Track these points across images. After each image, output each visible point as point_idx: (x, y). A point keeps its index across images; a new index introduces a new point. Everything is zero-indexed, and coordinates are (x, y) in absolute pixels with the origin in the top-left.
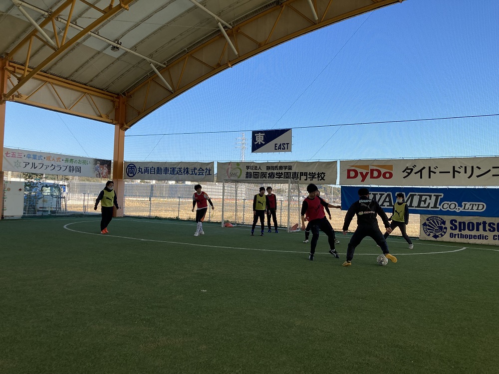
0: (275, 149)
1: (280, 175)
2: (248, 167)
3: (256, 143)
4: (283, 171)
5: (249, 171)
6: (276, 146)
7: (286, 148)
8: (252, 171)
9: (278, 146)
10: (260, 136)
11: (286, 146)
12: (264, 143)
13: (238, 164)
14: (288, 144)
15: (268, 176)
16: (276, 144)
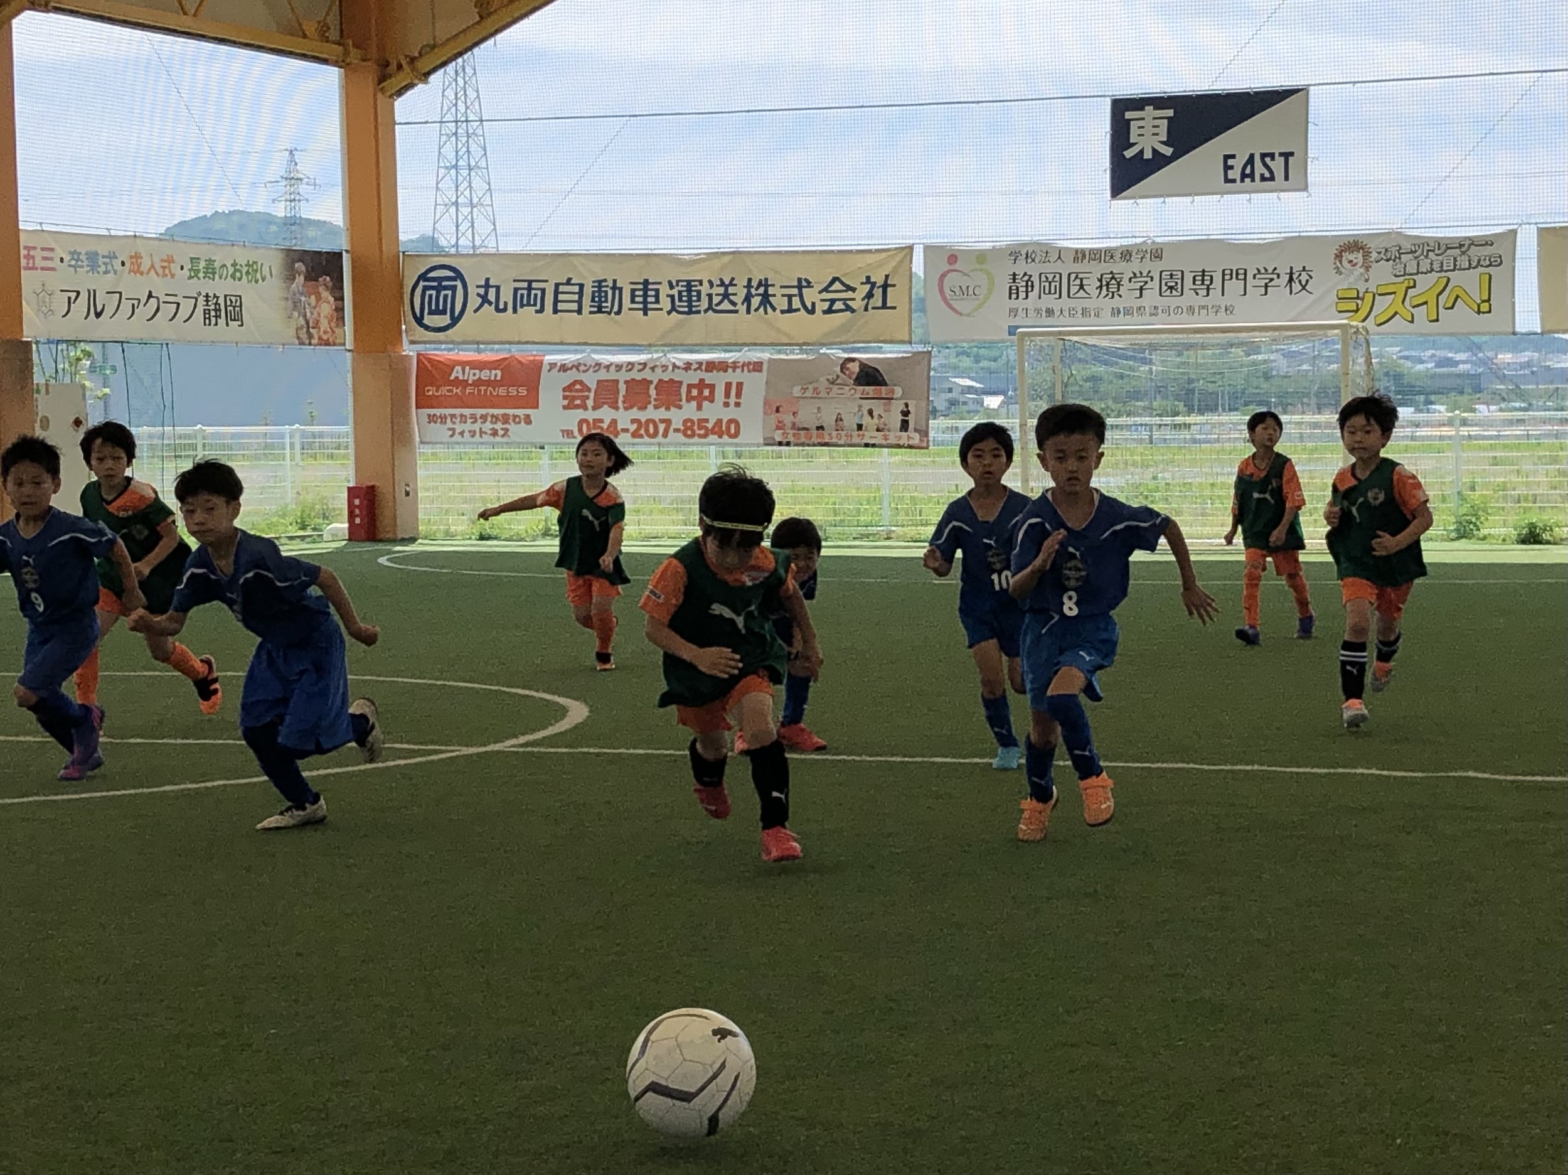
0: (1227, 180)
3: (1129, 154)
6: (1227, 168)
7: (1279, 173)
9: (1238, 163)
10: (1148, 123)
11: (1277, 165)
12: (1168, 151)
14: (1287, 155)
16: (1227, 157)
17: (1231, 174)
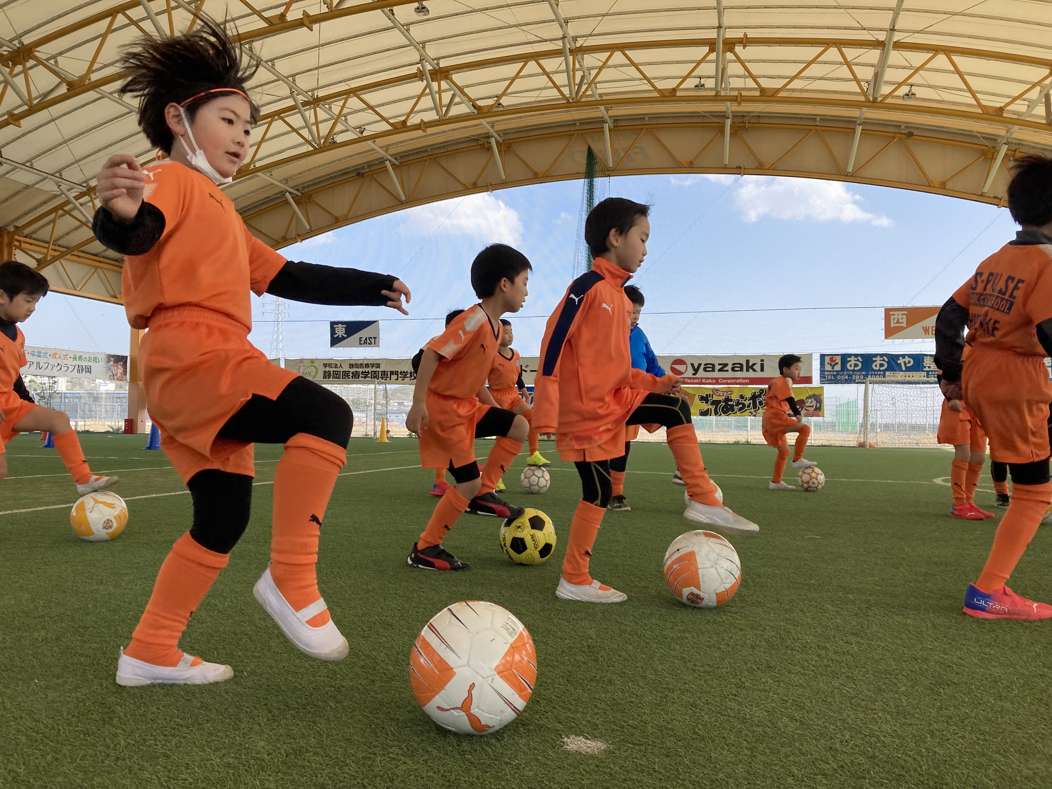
0: (360, 344)
1: (365, 374)
2: (325, 365)
3: (335, 336)
4: (370, 369)
5: (327, 369)
6: (360, 341)
7: (373, 343)
8: (331, 370)
9: (363, 340)
10: (340, 328)
11: (373, 340)
12: (345, 336)
13: (312, 361)
14: (375, 338)
15: (351, 375)
16: (360, 338)
17: (361, 342)
